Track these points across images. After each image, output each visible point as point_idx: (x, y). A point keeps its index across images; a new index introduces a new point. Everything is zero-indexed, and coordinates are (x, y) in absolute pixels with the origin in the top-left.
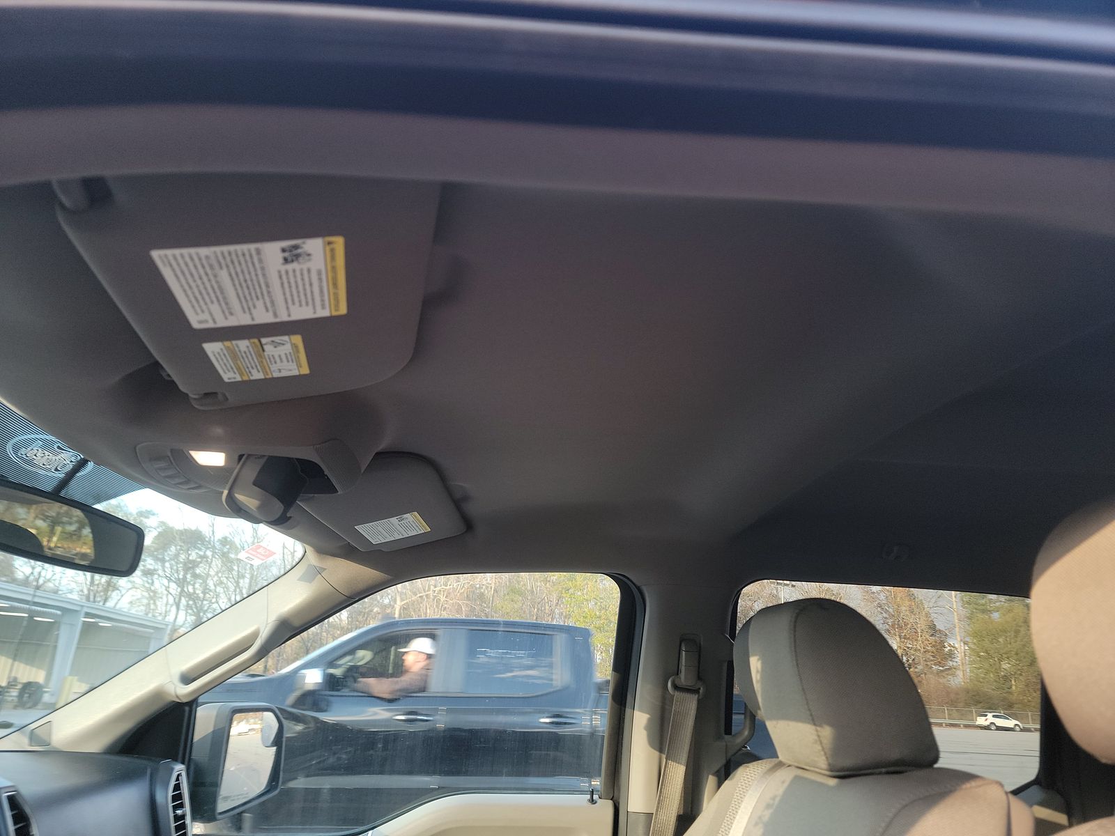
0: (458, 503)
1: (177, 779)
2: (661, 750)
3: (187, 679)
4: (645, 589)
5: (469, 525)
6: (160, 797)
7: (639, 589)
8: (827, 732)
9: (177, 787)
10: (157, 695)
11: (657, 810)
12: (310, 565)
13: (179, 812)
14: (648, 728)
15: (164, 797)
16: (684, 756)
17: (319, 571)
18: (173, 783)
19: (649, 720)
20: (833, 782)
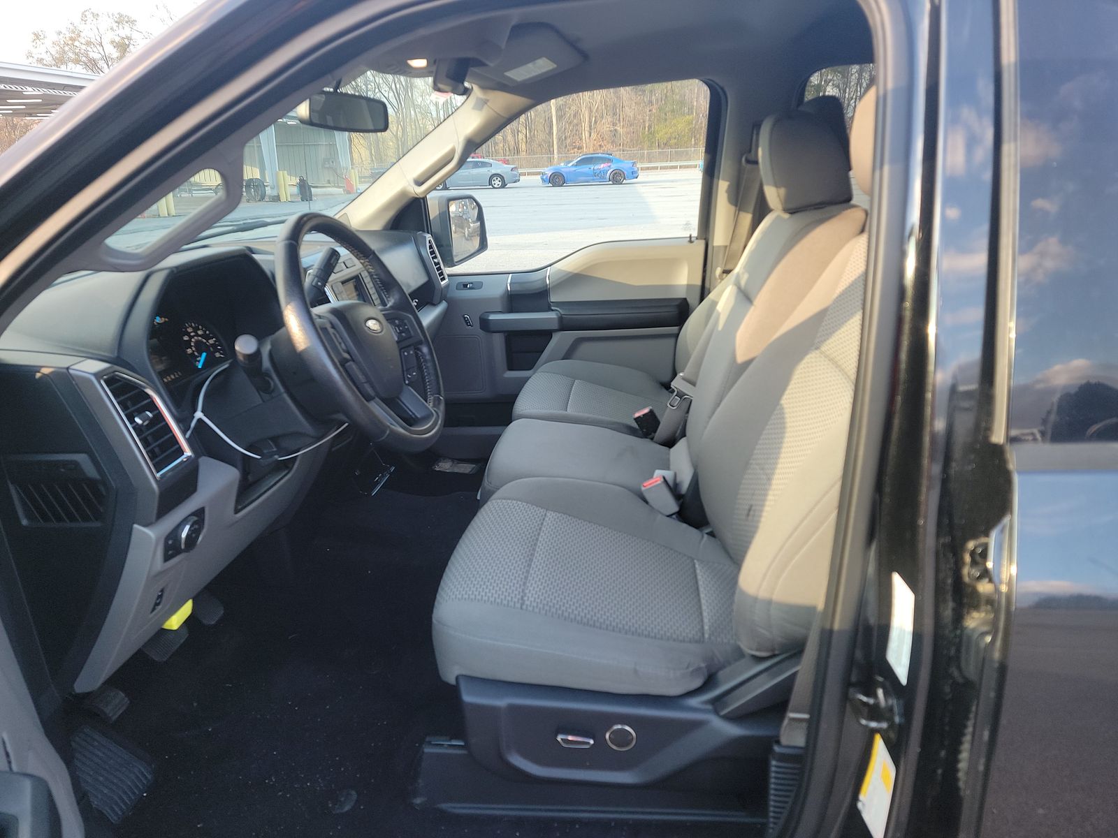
0: (572, 44)
1: (430, 243)
2: (736, 206)
3: (419, 183)
4: (726, 89)
5: (585, 56)
6: (423, 253)
7: (722, 89)
8: (782, 191)
9: (431, 247)
10: (403, 194)
11: (731, 243)
12: (477, 98)
13: (436, 260)
14: (728, 191)
15: (426, 252)
16: (751, 208)
17: (485, 102)
18: (428, 245)
19: (729, 186)
20: (786, 216)
